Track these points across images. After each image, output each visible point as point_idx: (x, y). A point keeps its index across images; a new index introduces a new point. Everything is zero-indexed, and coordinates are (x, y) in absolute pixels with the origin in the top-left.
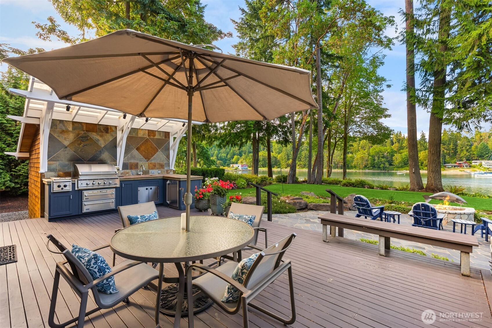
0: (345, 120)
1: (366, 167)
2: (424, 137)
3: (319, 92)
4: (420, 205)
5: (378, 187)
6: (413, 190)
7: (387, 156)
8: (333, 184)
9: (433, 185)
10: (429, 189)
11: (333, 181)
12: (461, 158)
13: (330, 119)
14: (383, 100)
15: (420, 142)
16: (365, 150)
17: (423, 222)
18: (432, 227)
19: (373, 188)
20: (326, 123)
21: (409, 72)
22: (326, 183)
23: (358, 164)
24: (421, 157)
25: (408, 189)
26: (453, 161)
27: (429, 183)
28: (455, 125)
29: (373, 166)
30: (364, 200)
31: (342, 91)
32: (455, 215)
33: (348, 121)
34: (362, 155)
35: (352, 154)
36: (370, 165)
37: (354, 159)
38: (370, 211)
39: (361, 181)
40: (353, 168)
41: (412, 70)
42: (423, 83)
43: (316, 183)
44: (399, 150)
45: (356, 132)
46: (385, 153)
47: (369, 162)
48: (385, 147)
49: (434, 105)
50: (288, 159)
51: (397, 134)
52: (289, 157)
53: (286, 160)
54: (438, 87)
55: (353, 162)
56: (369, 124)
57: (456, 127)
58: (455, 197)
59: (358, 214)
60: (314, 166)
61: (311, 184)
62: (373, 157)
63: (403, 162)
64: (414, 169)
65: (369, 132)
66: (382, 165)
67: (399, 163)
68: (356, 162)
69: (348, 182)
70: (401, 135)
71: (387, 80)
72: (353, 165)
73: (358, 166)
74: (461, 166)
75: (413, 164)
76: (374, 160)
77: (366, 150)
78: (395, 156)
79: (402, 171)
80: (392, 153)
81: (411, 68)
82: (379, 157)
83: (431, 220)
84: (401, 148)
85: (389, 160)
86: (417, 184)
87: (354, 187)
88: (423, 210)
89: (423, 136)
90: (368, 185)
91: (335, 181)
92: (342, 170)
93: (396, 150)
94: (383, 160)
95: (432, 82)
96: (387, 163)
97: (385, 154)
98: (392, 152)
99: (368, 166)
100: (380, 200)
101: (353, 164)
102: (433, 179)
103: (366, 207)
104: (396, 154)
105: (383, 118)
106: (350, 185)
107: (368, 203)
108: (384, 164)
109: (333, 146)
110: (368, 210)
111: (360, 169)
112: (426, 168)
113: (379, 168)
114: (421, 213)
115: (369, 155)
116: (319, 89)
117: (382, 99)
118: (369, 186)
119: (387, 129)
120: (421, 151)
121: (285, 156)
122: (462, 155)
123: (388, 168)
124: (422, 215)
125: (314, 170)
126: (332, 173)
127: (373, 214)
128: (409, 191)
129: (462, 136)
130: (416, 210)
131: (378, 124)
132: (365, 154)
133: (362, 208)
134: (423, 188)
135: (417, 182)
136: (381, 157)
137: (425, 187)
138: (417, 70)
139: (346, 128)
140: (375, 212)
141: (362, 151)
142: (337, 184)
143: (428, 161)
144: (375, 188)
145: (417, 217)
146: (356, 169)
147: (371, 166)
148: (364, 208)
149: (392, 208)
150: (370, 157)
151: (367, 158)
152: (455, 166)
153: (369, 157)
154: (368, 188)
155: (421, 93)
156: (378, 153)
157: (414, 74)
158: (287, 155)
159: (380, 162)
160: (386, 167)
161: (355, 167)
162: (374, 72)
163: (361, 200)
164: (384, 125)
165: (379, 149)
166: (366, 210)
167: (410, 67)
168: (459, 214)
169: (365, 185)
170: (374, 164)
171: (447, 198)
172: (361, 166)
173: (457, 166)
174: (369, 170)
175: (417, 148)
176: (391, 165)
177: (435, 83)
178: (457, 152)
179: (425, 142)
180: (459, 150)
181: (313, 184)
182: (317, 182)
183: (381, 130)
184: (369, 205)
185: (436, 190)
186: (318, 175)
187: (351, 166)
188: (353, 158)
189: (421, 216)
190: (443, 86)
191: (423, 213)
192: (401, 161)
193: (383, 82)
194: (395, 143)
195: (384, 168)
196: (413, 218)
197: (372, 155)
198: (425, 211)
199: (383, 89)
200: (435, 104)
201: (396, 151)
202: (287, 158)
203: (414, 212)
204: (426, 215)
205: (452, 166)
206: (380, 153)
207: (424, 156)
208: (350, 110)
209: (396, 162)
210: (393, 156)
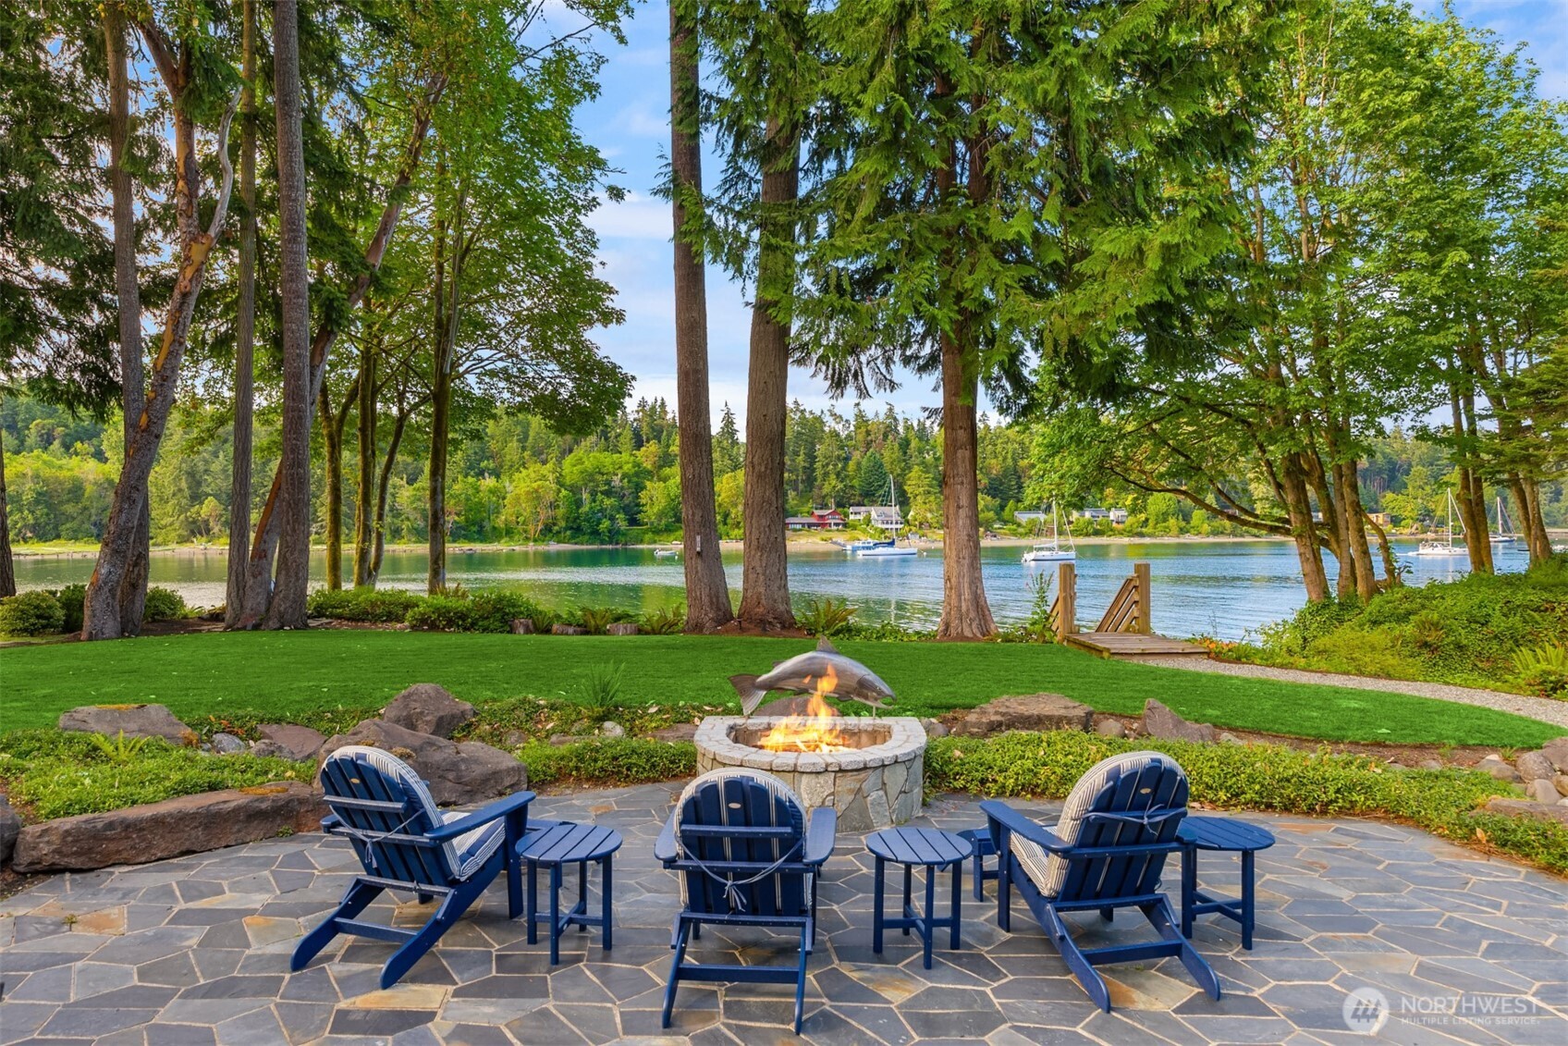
0: (439, 310)
1: (548, 531)
2: (732, 423)
3: (288, 132)
4: (721, 787)
5: (570, 625)
6: (697, 628)
7: (622, 488)
8: (375, 619)
9: (763, 602)
10: (750, 620)
11: (373, 604)
12: (824, 497)
13: (354, 289)
14: (595, 247)
15: (720, 442)
16: (544, 462)
17: (737, 899)
18: (778, 913)
19: (547, 631)
20: (331, 301)
21: (681, 121)
22: (339, 617)
23: (521, 519)
24: (723, 495)
25: (680, 625)
26: (806, 509)
27: (749, 594)
28: (824, 368)
29: (576, 528)
30: (390, 781)
31: (416, 158)
32: (863, 775)
33: (449, 318)
34: (535, 485)
35: (498, 477)
36: (563, 524)
37: (504, 498)
38: (436, 853)
39: (500, 599)
40: (501, 537)
41: (691, 114)
42: (728, 184)
43: (273, 623)
44: (660, 467)
45: (493, 374)
46: (615, 478)
47: (561, 512)
48: (615, 456)
49: (764, 269)
50: (196, 498)
51: (653, 408)
52: (199, 484)
53: (184, 502)
54: (776, 208)
55: (498, 512)
56: (548, 348)
57: (826, 378)
58: (853, 675)
59: (363, 875)
60: (263, 530)
61: (244, 628)
62: (574, 494)
63: (671, 514)
64: (698, 538)
65: (543, 379)
66: (605, 524)
67: (661, 515)
68: (511, 511)
69: (437, 610)
70: (666, 413)
71: (611, 165)
72: (503, 526)
73: (520, 527)
74: (823, 525)
75: (698, 518)
76: (579, 503)
77: (550, 466)
78: (645, 488)
79: (669, 546)
80: (638, 480)
81: (688, 104)
82: (593, 494)
83: (777, 877)
84: (665, 460)
85: (628, 506)
86: (711, 603)
87: (466, 629)
88: (734, 818)
89: (729, 421)
90: (529, 616)
91: (383, 603)
92: (428, 545)
93: (649, 467)
94: (608, 502)
95: (755, 188)
96: (622, 516)
97: (616, 481)
98: (637, 474)
99: (556, 528)
100: (553, 707)
101: (500, 521)
102: (762, 578)
103: (405, 831)
104: (651, 480)
105: (598, 326)
106: (450, 623)
107: (413, 803)
108: (612, 519)
109: (386, 435)
110: (423, 848)
111: (527, 539)
112: (740, 532)
113: (595, 533)
114: (727, 841)
115: (560, 483)
116: (287, 115)
117: (594, 245)
118: (534, 623)
119: (610, 372)
120: (722, 472)
121: (178, 479)
122: (826, 489)
123: (624, 535)
124: (728, 852)
125: (261, 554)
126: (383, 565)
127: (454, 867)
128: (683, 631)
129: (827, 429)
130: (698, 822)
131: (580, 346)
132: (544, 478)
133: (382, 835)
134: (732, 618)
135: (710, 595)
136: (602, 493)
137: (735, 610)
138: (706, 120)
139: (442, 352)
140: (463, 859)
141: (534, 469)
142: (391, 617)
143: (746, 505)
144: (555, 627)
145: (703, 865)
146: (511, 539)
147: (566, 529)
148: (393, 836)
149: (596, 761)
150: (564, 492)
151: (551, 497)
152: (810, 525)
153: (559, 491)
154: (528, 631)
155: (722, 218)
156: (591, 475)
157: (697, 134)
158: (191, 474)
159: (599, 511)
160: (618, 532)
161: (509, 532)
162: (561, 115)
163: (371, 781)
164: (600, 354)
165: (595, 463)
166: (412, 846)
167: (682, 99)
168: (876, 768)
169: (514, 616)
170: (578, 518)
171: (826, 685)
172: (531, 528)
173: (814, 525)
174: (559, 542)
175: (711, 461)
176: (633, 521)
177: (765, 193)
178: (815, 479)
179: (735, 443)
180: (819, 473)
181: (256, 627)
182: (281, 616)
183: (590, 373)
184: (425, 815)
185: (770, 623)
186: (282, 578)
187: (494, 528)
188: (499, 494)
189: (724, 859)
190: (790, 206)
191: (735, 839)
192: (665, 508)
193: (597, 173)
194: (648, 441)
195: (613, 535)
196: (681, 878)
197: (572, 486)
198: (747, 824)
199: (594, 199)
200: (770, 265)
201: (650, 472)
202: (187, 493)
203: (686, 839)
204: (752, 848)
205: (803, 525)
206: (599, 477)
207: (730, 489)
208: (460, 268)
209: (650, 512)
210: (639, 488)
